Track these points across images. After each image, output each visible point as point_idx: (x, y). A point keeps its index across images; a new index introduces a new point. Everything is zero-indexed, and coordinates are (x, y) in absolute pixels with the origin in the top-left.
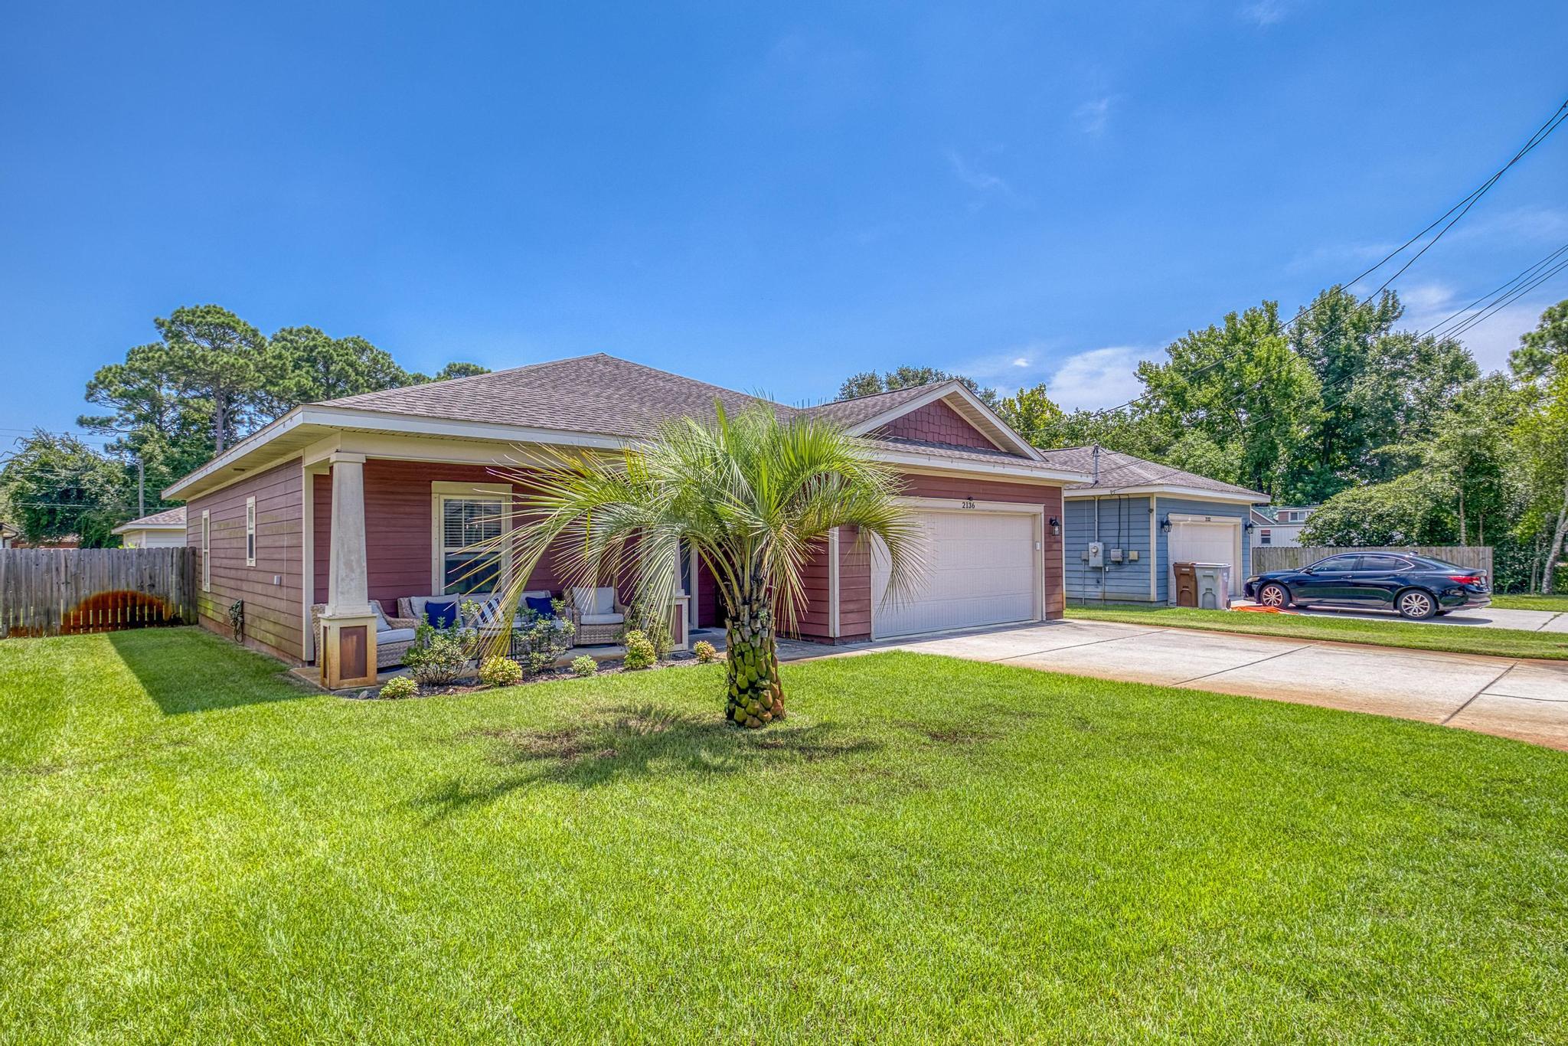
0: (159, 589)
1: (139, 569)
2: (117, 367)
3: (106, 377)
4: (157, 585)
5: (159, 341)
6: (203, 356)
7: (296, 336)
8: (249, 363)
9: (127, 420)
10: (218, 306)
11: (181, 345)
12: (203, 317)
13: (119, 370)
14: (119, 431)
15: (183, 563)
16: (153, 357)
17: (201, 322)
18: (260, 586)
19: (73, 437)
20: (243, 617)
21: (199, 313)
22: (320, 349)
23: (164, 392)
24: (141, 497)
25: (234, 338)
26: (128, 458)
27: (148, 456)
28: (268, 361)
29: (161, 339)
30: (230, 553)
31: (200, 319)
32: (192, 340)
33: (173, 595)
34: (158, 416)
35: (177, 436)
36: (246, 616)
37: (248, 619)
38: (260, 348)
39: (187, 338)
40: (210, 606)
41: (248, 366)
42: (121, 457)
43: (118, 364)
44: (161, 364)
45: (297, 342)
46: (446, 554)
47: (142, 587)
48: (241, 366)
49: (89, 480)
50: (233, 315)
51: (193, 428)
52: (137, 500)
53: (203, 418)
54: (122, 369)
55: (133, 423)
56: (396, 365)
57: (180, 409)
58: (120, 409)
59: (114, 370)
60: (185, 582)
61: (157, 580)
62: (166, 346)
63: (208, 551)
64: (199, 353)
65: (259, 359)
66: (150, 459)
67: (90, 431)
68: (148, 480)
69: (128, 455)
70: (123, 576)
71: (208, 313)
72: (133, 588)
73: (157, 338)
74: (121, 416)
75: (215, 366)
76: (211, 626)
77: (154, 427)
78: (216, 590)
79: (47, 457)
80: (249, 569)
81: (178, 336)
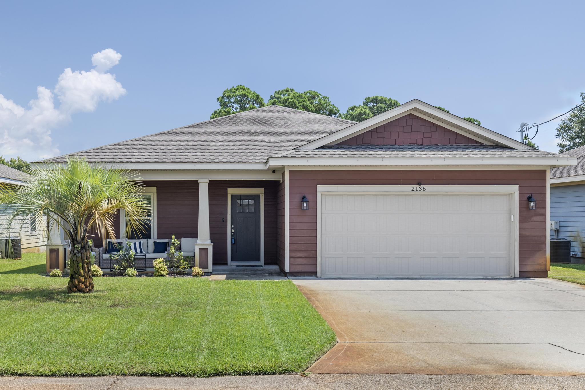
22: (290, 100)
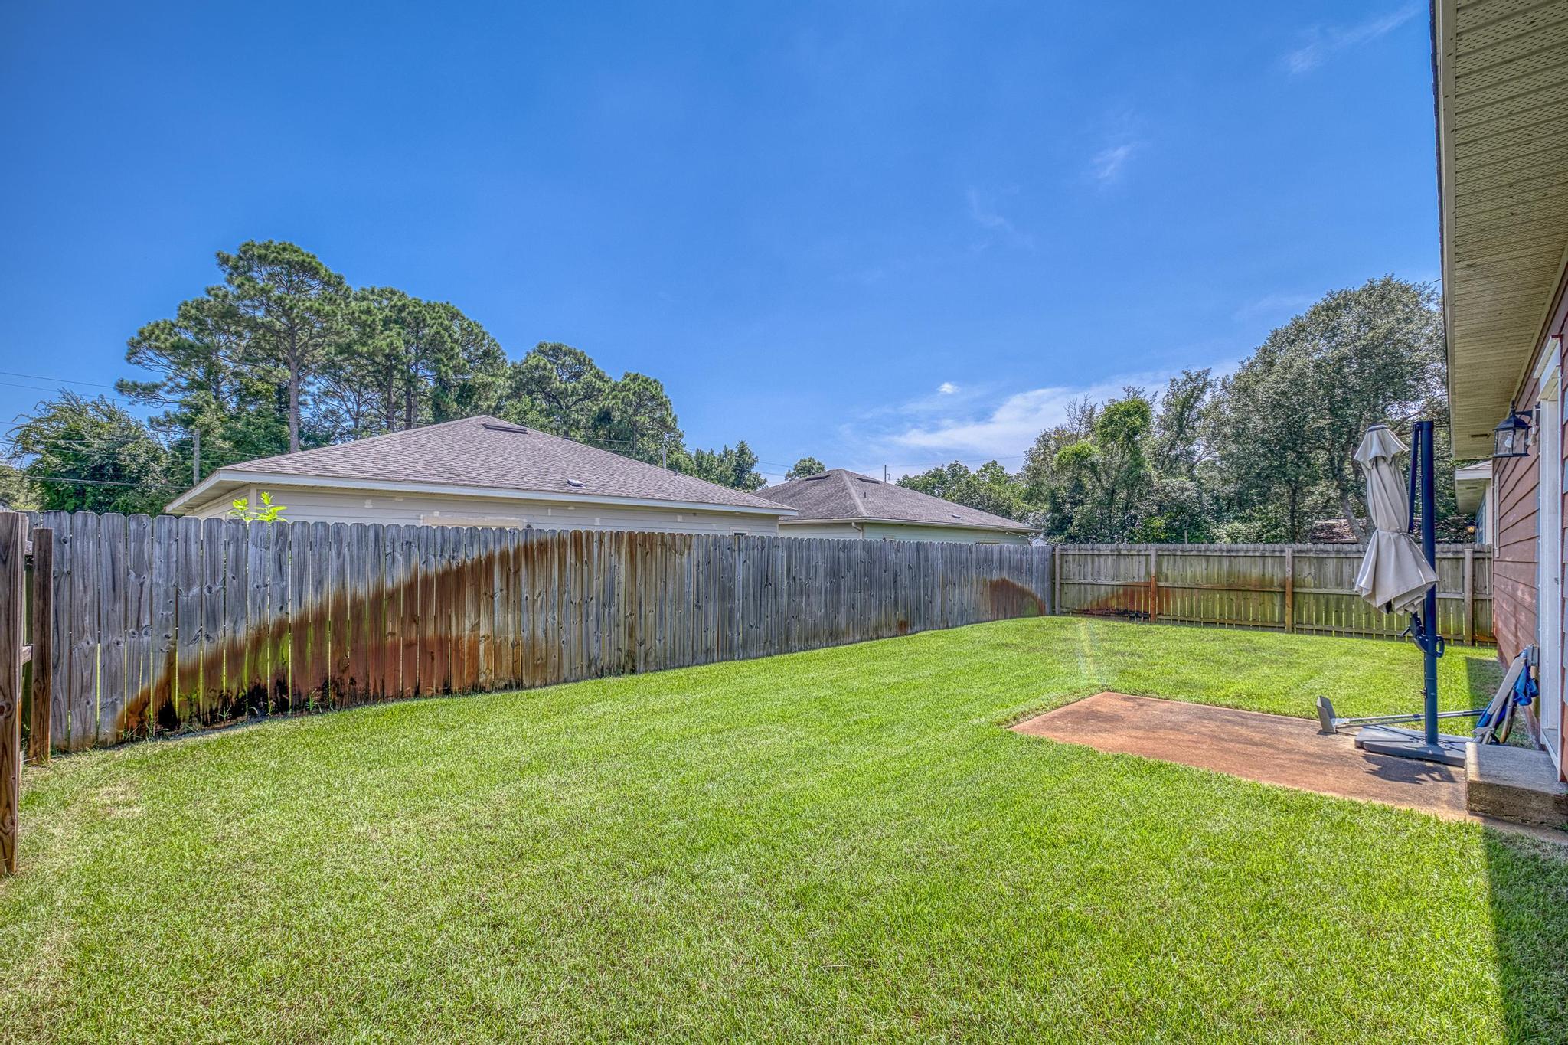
3: (152, 333)
5: (221, 284)
9: (178, 385)
10: (294, 245)
12: (279, 254)
13: (168, 326)
14: (167, 401)
17: (276, 258)
19: (109, 402)
21: (273, 249)
23: (222, 355)
24: (196, 477)
25: (317, 282)
26: (178, 433)
27: (204, 428)
29: (223, 280)
31: (275, 254)
34: (214, 386)
35: (237, 411)
42: (170, 432)
43: (168, 319)
49: (129, 455)
50: (313, 257)
52: (191, 481)
54: (173, 325)
55: (184, 390)
56: (491, 336)
58: (171, 367)
59: (161, 325)
62: (231, 287)
66: (207, 432)
67: (131, 400)
68: (205, 457)
69: (178, 429)
71: (284, 249)
73: (219, 278)
74: (171, 379)
77: (210, 396)
79: (75, 422)
81: (245, 276)
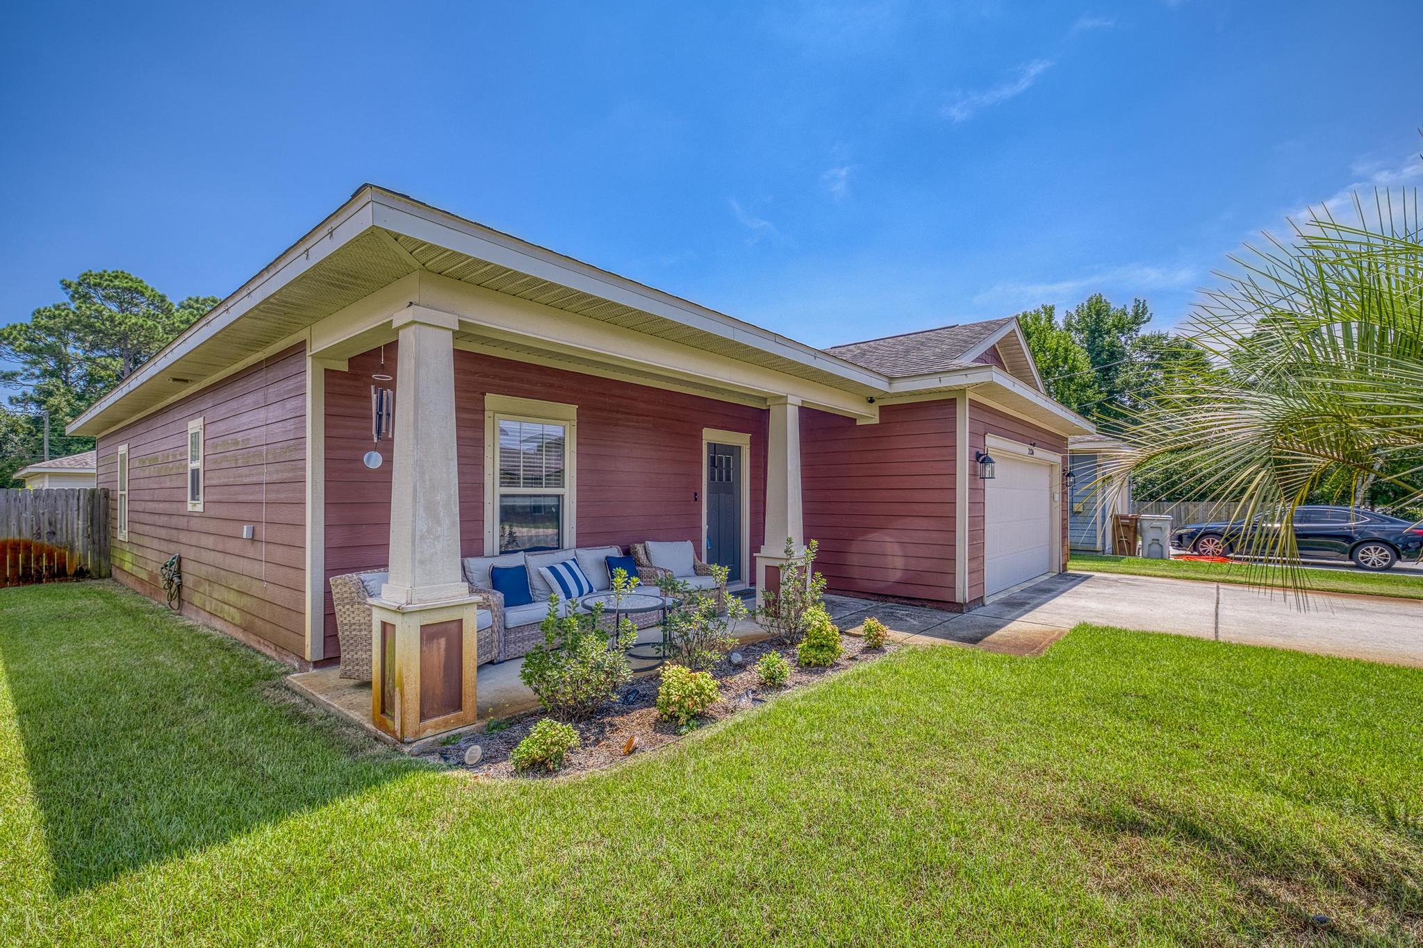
0: (61, 537)
1: (35, 513)
2: (22, 325)
3: (10, 334)
4: (59, 532)
5: (66, 301)
6: (110, 316)
7: (202, 304)
8: (157, 325)
9: (33, 374)
10: (126, 272)
11: (88, 305)
12: (111, 281)
13: (24, 328)
14: (24, 385)
15: (93, 508)
16: (60, 315)
17: (109, 285)
18: (212, 538)
20: (180, 577)
21: (106, 277)
23: (70, 350)
24: (46, 446)
25: (142, 303)
26: (33, 410)
27: (54, 408)
28: (176, 325)
29: (67, 299)
30: (158, 495)
31: (107, 282)
32: (99, 302)
33: (79, 544)
34: (64, 373)
35: (84, 391)
36: (185, 576)
37: (188, 580)
38: (168, 313)
39: (94, 300)
40: (128, 557)
41: (156, 328)
42: (26, 409)
43: (24, 322)
44: (68, 322)
45: (203, 310)
46: (502, 496)
47: (39, 534)
48: (150, 328)
50: (141, 281)
51: (99, 386)
52: (43, 449)
53: (110, 376)
54: (28, 327)
55: (38, 377)
57: (87, 366)
58: (25, 362)
59: (19, 327)
60: (96, 529)
61: (59, 526)
62: (73, 307)
63: (126, 492)
64: (106, 314)
65: (167, 322)
66: (56, 411)
68: (54, 430)
69: (33, 407)
70: (13, 521)
71: (116, 277)
72: (27, 535)
73: (64, 298)
74: (26, 370)
75: (124, 326)
76: (129, 581)
77: (60, 382)
78: (135, 539)
80: (191, 515)
81: (86, 298)
